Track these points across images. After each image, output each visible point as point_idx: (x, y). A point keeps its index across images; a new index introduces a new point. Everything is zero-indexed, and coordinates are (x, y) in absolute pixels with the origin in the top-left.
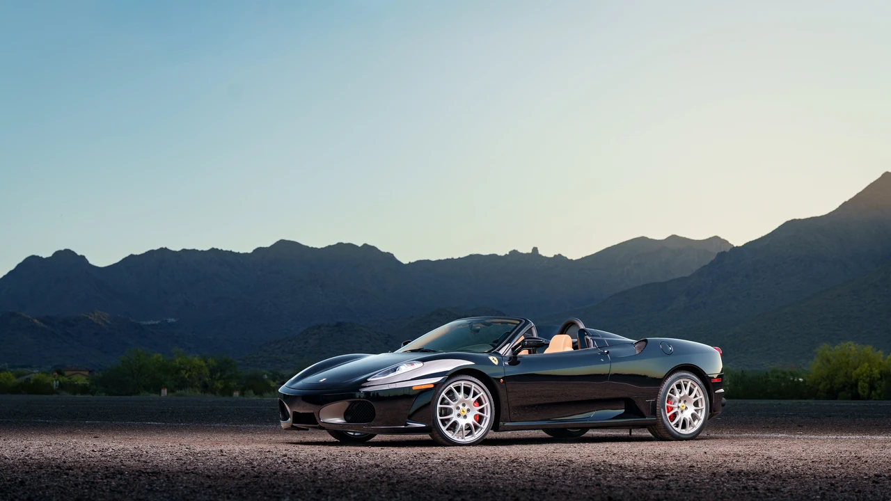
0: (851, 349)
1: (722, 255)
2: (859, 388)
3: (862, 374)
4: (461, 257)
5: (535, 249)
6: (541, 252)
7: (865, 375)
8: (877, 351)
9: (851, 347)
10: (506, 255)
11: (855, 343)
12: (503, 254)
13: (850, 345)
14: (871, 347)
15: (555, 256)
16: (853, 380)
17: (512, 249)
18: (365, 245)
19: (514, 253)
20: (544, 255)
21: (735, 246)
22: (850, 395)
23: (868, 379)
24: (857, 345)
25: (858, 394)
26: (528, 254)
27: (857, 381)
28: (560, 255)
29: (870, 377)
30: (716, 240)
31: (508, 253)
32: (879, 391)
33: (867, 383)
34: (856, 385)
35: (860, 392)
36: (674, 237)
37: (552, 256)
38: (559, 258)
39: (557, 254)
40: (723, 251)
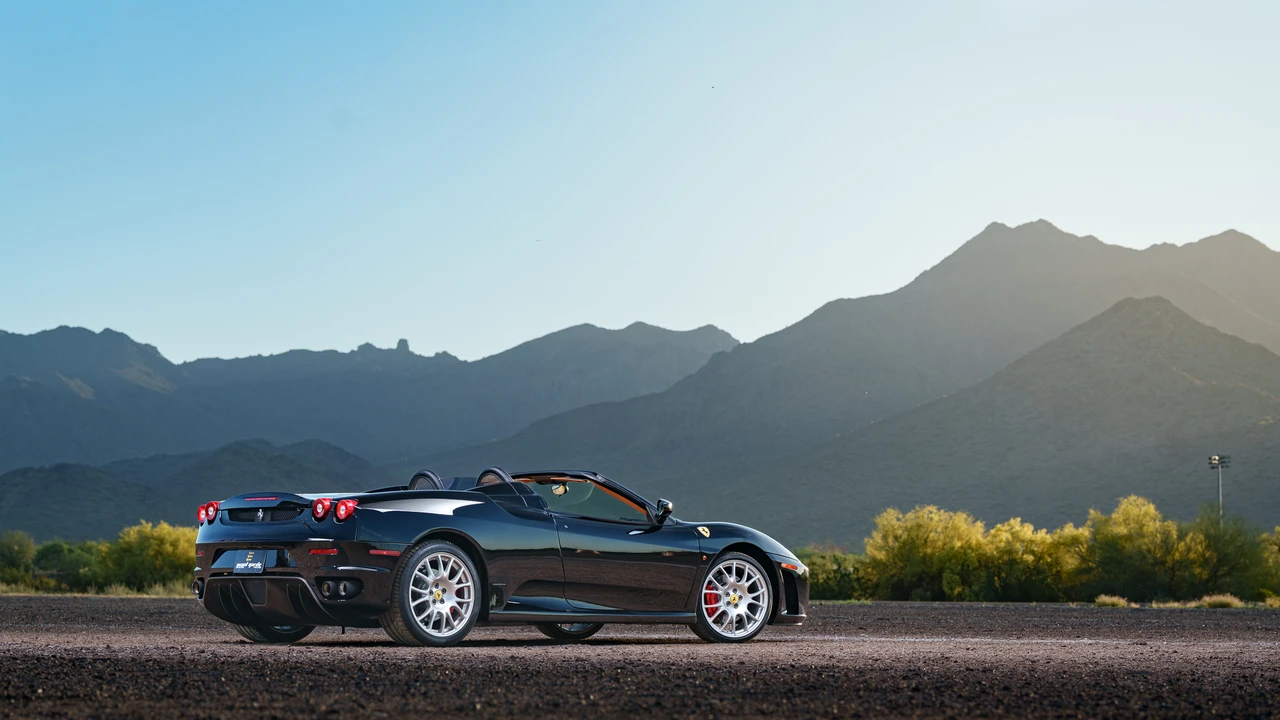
0: (931, 519)
1: (719, 357)
2: (945, 582)
3: (950, 560)
4: (275, 353)
5: (403, 343)
6: (412, 348)
7: (953, 561)
8: (974, 522)
9: (933, 515)
10: (353, 351)
11: (939, 509)
12: (347, 350)
13: (931, 512)
14: (965, 516)
15: (437, 354)
16: (934, 569)
17: (363, 342)
18: (107, 331)
19: (367, 348)
20: (417, 352)
21: (742, 342)
22: (929, 593)
23: (959, 567)
24: (942, 511)
25: (943, 593)
26: (390, 350)
27: (941, 571)
28: (445, 353)
29: (963, 565)
30: (710, 330)
31: (356, 349)
32: (976, 588)
33: (958, 574)
34: (939, 576)
35: (946, 589)
36: (638, 327)
37: (432, 354)
38: (444, 357)
39: (440, 351)
40: (720, 350)
